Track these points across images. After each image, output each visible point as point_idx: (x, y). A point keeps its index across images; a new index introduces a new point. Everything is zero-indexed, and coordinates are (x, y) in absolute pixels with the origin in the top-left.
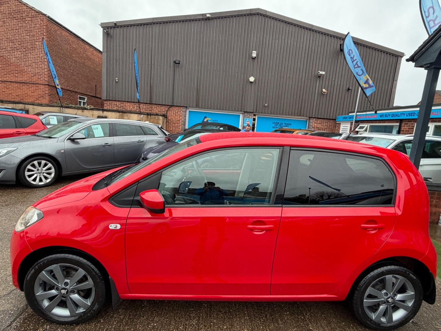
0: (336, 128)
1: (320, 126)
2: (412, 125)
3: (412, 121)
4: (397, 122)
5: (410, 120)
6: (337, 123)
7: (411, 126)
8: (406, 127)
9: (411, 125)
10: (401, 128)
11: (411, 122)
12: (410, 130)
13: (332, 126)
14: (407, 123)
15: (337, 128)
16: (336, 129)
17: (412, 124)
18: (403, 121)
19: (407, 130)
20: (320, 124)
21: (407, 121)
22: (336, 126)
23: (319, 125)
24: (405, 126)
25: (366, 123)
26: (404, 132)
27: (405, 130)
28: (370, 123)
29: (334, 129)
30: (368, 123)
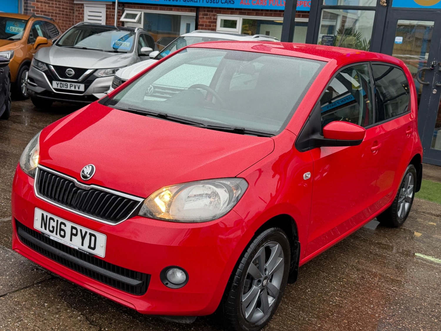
0: (73, 13)
1: (47, 7)
2: (214, 17)
3: (214, 11)
4: (191, 11)
5: (210, 9)
6: (75, 4)
7: (212, 19)
8: (205, 20)
9: (212, 17)
10: (198, 21)
11: (212, 12)
12: (212, 24)
13: (67, 9)
14: (206, 13)
15: (76, 13)
16: (75, 15)
17: (214, 15)
18: (200, 9)
19: (208, 24)
20: (47, 5)
21: (206, 9)
22: (73, 10)
23: (45, 6)
24: (203, 17)
25: (138, 8)
26: (204, 27)
27: (204, 24)
28: (145, 9)
29: (71, 14)
30: (141, 8)
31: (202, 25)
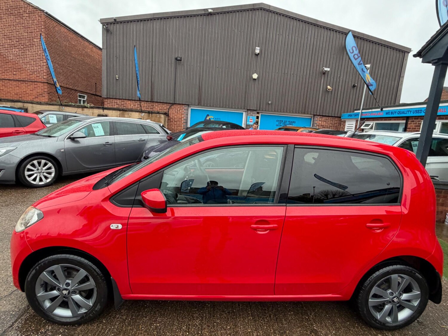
0: (340, 126)
2: (419, 122)
4: (403, 120)
5: (417, 117)
6: (342, 121)
8: (412, 125)
9: (417, 123)
10: (407, 126)
11: (418, 119)
12: (417, 127)
13: (337, 124)
14: (413, 120)
15: (342, 126)
18: (410, 118)
19: (414, 127)
21: (414, 118)
22: (340, 124)
23: (324, 123)
24: (411, 123)
25: (372, 121)
26: (411, 130)
27: (411, 127)
28: (376, 121)
30: (374, 120)
31: (410, 128)
